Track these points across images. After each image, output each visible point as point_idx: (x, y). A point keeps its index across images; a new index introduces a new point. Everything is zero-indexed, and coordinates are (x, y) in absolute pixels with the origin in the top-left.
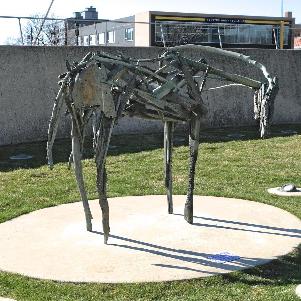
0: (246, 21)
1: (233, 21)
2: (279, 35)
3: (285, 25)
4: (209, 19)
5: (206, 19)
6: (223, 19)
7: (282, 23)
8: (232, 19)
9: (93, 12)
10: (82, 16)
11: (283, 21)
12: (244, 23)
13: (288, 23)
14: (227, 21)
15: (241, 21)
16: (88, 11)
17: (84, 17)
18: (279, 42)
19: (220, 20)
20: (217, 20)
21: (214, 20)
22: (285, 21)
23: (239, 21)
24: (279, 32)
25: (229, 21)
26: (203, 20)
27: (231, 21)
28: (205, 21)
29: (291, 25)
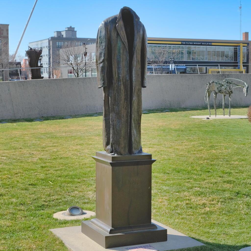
0: (213, 44)
1: (203, 44)
2: (239, 54)
3: (243, 46)
4: (185, 43)
5: (182, 42)
6: (195, 42)
7: (241, 45)
8: (202, 42)
9: (72, 31)
10: (62, 34)
11: (242, 43)
12: (212, 45)
13: (246, 45)
14: (198, 44)
15: (210, 44)
16: (68, 30)
17: (64, 36)
18: (239, 60)
19: (193, 43)
20: (190, 43)
21: (188, 43)
22: (243, 43)
23: (207, 44)
24: (239, 52)
25: (200, 43)
26: (180, 43)
27: (202, 44)
28: (182, 44)
29: (248, 46)
